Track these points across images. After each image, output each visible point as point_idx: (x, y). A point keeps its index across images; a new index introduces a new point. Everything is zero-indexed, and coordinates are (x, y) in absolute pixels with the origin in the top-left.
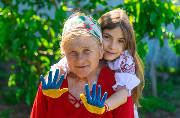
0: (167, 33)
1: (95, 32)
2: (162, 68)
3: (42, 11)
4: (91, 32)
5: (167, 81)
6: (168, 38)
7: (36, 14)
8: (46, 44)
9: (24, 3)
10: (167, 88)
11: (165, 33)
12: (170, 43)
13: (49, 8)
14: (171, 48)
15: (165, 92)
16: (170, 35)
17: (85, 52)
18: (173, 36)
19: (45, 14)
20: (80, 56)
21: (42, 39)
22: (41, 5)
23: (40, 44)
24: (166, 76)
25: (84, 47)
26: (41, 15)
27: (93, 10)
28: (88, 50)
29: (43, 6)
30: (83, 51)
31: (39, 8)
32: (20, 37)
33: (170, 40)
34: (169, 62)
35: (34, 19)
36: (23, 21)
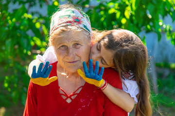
0: (164, 26)
1: (85, 26)
2: (162, 64)
3: (33, 9)
4: (81, 26)
5: (168, 77)
6: (166, 31)
7: (27, 12)
8: (38, 42)
9: (14, 3)
10: (168, 84)
11: (162, 26)
12: (168, 36)
13: (41, 6)
14: (169, 41)
15: (166, 89)
16: (168, 28)
17: (75, 46)
18: (171, 29)
19: (37, 13)
20: (71, 51)
21: (35, 38)
22: (32, 3)
23: (32, 43)
24: (167, 73)
25: (75, 41)
26: (33, 14)
27: (87, 6)
28: (78, 44)
29: (35, 4)
30: (73, 45)
31: (31, 6)
32: (12, 37)
33: (168, 33)
34: (169, 57)
35: (25, 18)
36: (14, 20)
